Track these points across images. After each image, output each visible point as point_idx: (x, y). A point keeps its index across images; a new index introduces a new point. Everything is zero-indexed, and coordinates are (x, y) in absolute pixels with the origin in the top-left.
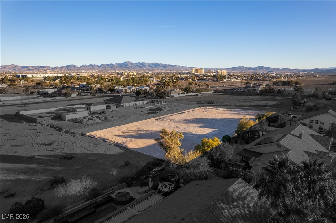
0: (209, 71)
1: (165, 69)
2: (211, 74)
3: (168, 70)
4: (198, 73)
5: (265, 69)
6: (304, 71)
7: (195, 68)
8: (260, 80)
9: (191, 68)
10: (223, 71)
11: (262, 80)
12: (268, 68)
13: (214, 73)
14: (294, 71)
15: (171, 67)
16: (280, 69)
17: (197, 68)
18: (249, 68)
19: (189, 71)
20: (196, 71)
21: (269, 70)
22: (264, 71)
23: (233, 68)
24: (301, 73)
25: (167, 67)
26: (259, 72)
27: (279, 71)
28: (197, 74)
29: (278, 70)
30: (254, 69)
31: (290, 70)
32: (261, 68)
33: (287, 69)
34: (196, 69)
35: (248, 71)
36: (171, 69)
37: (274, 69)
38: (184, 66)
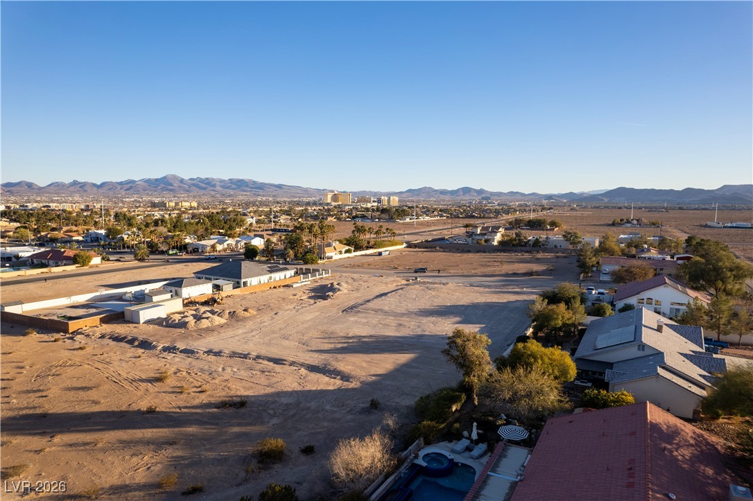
0: (363, 198)
1: (261, 192)
2: (368, 204)
3: (269, 196)
4: (340, 203)
5: (475, 194)
6: (549, 197)
7: (333, 191)
8: (477, 217)
9: (323, 192)
10: (392, 198)
11: (480, 218)
12: (481, 192)
13: (374, 201)
14: (531, 197)
15: (273, 188)
16: (504, 194)
17: (336, 192)
18: (443, 192)
19: (315, 197)
20: (335, 198)
21: (484, 195)
22: (474, 198)
23: (410, 191)
24: (545, 202)
25: (265, 188)
26: (465, 199)
27: (504, 198)
28: (336, 204)
29: (500, 194)
30: (452, 193)
31: (523, 195)
32: (466, 190)
33: (517, 192)
34: (335, 195)
35: (442, 197)
36: (275, 193)
37: (492, 194)
38: (305, 186)
